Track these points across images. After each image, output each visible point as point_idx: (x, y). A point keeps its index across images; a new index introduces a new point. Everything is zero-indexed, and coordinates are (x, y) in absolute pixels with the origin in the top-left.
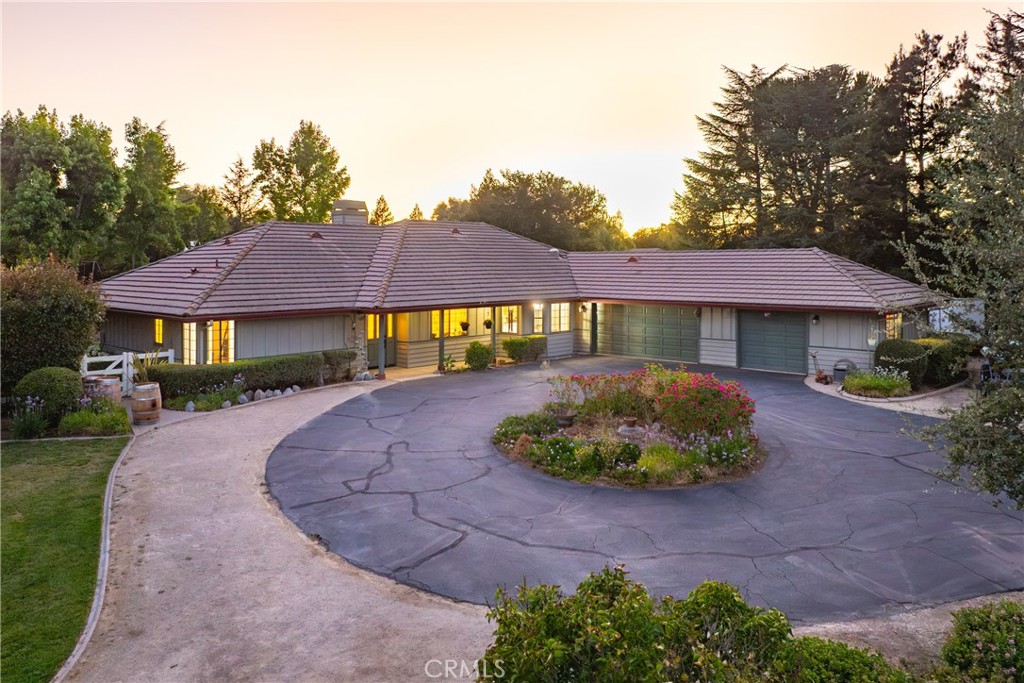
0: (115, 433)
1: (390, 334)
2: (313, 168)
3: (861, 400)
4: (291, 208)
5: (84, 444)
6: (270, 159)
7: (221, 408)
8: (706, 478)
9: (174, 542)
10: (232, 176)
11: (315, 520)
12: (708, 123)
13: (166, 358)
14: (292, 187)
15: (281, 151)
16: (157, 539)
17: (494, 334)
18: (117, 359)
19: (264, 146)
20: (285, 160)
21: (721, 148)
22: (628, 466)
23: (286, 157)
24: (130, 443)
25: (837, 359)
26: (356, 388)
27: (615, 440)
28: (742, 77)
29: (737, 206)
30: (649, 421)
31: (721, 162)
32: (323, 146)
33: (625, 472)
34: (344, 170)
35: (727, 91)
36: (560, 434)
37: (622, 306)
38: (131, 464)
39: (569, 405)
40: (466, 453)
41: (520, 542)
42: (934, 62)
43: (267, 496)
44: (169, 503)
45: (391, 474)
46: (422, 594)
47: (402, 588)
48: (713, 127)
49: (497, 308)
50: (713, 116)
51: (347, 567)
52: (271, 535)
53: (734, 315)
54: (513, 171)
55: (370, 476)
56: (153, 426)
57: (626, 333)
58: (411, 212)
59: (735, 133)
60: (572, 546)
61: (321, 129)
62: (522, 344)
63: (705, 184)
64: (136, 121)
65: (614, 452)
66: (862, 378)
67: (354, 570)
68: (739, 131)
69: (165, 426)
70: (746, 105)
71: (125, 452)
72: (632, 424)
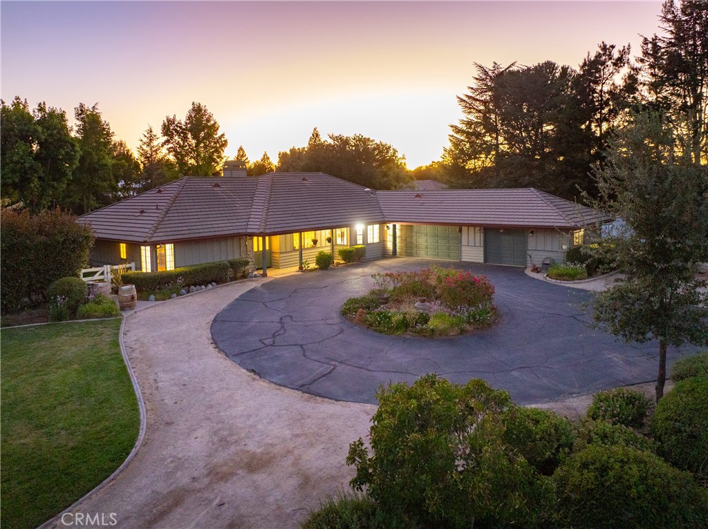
0: (112, 316)
1: (267, 248)
2: (202, 134)
3: (558, 282)
4: (188, 161)
5: (94, 323)
6: (173, 129)
7: (171, 298)
8: (467, 331)
9: (173, 377)
10: (145, 140)
11: (248, 361)
12: (464, 101)
13: (130, 268)
14: (188, 147)
15: (181, 124)
16: (162, 376)
17: (333, 246)
18: (100, 269)
19: (169, 120)
20: (184, 129)
21: (472, 117)
22: (423, 325)
23: (184, 127)
24: (124, 322)
25: (544, 257)
26: (251, 283)
27: (414, 311)
28: (487, 70)
29: (483, 156)
30: (434, 300)
31: (473, 126)
32: (208, 120)
33: (421, 329)
34: (223, 135)
35: (477, 79)
36: (382, 308)
37: (412, 226)
38: (129, 334)
39: (385, 291)
40: (327, 321)
41: (366, 369)
42: (609, 63)
43: (217, 350)
44: (161, 356)
45: (286, 335)
46: (317, 398)
47: (306, 395)
48: (467, 103)
49: (334, 230)
50: (467, 96)
51: (273, 386)
52: (226, 371)
53: (482, 231)
54: (336, 134)
55: (274, 336)
56: (134, 311)
57: (415, 243)
58: (262, 157)
59: (482, 108)
60: (395, 371)
61: (206, 108)
62: (350, 252)
63: (463, 141)
64: (82, 106)
65: (415, 318)
66: (558, 269)
67: (278, 387)
68: (485, 106)
69: (140, 311)
70: (490, 89)
71: (123, 328)
72: (423, 301)
